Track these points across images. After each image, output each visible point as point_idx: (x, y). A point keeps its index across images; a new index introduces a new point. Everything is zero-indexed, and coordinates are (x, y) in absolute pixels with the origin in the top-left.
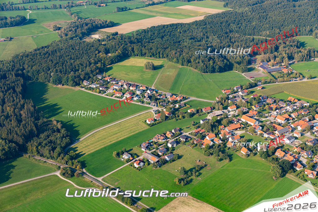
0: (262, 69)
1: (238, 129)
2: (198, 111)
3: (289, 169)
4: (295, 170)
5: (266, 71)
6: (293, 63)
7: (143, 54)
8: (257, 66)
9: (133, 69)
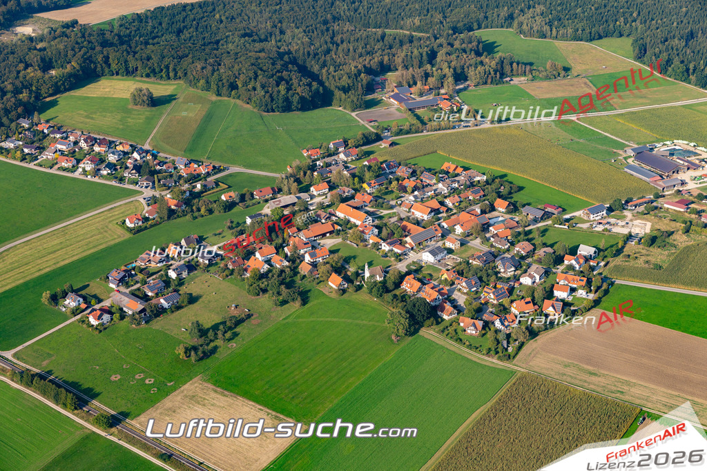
0: (396, 102)
1: (328, 235)
2: (243, 198)
3: (425, 318)
4: (440, 320)
5: (403, 107)
6: (465, 89)
7: (131, 69)
8: (387, 96)
9: (104, 104)
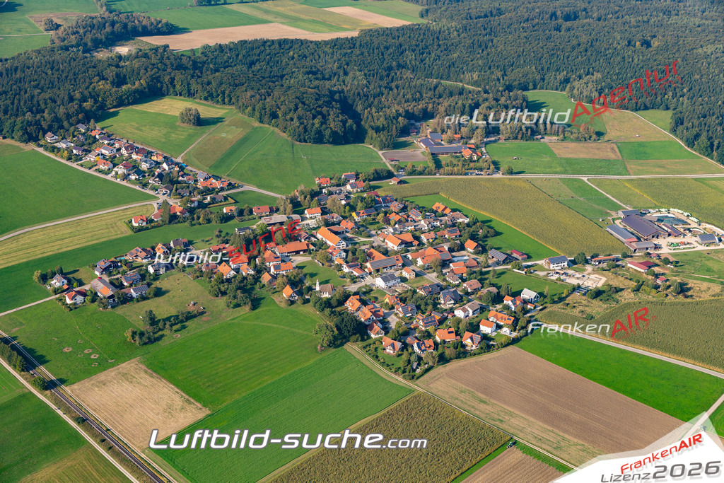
0: (424, 147)
1: (301, 253)
2: (241, 213)
6: (495, 141)
8: (419, 140)
9: (157, 119)
